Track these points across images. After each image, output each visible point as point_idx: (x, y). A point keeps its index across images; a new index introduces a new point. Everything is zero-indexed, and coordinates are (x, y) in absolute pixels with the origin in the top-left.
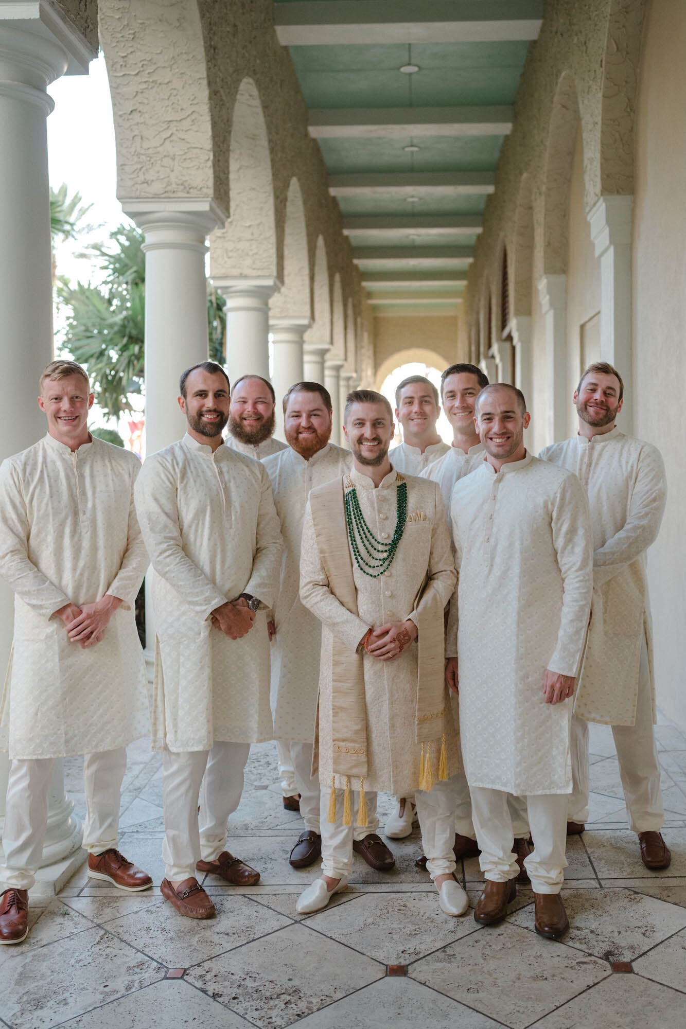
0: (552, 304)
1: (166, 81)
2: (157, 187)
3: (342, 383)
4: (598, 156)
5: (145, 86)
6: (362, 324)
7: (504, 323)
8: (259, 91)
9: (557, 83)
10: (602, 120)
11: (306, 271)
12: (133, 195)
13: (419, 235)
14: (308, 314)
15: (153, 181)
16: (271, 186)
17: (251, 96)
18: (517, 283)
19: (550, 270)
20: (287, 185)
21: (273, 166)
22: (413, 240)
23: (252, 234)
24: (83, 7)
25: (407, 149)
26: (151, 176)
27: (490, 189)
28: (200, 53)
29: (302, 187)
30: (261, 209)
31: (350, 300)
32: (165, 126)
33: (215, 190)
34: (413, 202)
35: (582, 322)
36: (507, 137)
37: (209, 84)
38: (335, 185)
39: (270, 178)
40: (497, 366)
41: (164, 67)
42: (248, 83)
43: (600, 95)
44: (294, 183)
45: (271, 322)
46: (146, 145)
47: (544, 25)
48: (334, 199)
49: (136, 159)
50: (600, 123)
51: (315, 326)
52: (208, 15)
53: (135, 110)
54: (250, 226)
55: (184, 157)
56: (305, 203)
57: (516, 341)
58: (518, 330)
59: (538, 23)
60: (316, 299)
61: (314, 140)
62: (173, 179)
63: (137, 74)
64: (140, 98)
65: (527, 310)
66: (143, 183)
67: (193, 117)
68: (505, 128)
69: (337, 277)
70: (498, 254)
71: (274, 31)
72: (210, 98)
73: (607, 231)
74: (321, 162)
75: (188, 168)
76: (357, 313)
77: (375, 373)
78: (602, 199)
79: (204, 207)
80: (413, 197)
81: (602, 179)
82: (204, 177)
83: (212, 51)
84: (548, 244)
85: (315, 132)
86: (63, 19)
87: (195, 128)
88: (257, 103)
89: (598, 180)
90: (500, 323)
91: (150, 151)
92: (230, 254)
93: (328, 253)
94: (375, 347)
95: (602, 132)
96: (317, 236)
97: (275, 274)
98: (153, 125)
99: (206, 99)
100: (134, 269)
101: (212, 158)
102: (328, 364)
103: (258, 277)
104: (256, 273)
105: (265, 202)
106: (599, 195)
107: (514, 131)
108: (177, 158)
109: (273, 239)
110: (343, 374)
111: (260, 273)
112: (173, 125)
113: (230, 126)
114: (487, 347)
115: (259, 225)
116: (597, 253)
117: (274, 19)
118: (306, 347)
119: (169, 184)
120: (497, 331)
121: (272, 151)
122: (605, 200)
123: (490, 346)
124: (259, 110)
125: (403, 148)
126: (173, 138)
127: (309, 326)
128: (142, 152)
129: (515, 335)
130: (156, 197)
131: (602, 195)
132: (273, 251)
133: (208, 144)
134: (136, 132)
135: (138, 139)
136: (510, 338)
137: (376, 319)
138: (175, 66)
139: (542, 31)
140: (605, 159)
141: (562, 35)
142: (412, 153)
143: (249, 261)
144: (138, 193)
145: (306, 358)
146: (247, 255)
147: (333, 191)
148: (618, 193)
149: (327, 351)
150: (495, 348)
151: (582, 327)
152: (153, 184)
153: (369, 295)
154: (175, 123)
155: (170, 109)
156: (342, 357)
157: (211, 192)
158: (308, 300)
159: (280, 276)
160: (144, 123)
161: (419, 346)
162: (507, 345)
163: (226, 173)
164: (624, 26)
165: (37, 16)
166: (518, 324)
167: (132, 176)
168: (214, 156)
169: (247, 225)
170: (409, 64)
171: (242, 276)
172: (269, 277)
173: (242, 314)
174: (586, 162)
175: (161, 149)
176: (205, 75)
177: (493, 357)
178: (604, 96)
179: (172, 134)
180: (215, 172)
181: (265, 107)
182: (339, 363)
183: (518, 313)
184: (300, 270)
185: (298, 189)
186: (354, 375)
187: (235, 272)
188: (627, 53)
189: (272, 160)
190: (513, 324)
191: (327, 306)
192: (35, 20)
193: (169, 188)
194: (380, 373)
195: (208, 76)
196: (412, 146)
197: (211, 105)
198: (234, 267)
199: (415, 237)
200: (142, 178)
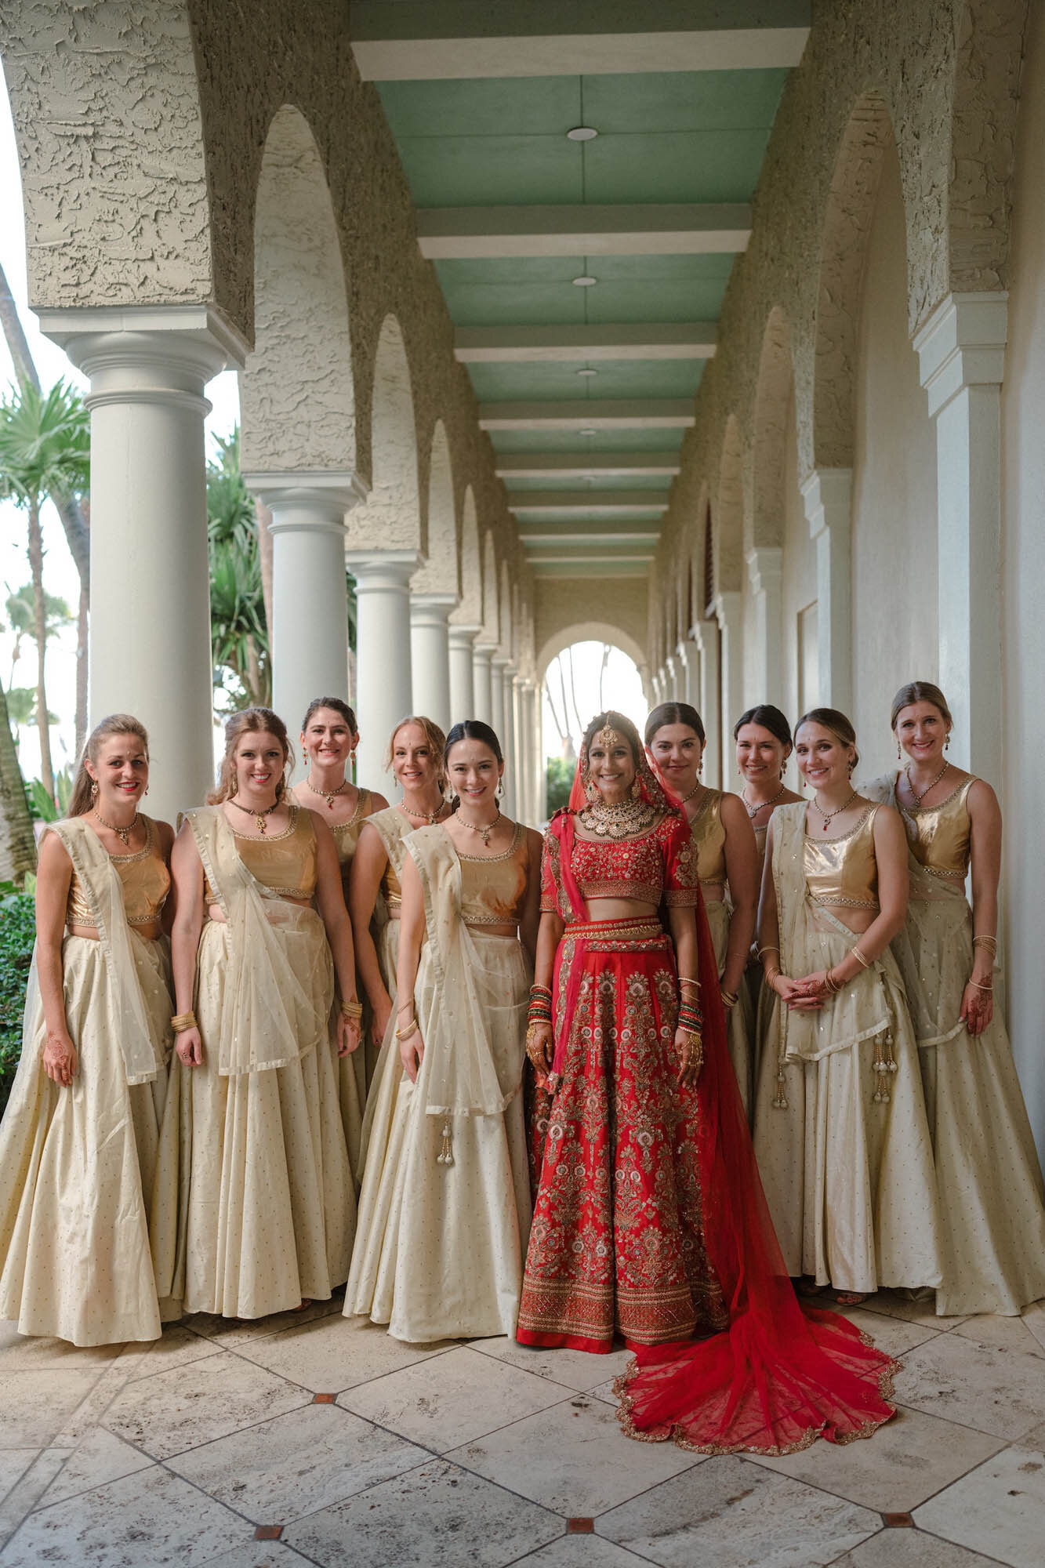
0: (764, 583)
1: (302, 335)
2: (288, 461)
3: (494, 672)
4: (811, 422)
5: (275, 341)
6: (520, 592)
7: (708, 599)
8: (401, 325)
9: (767, 317)
10: (816, 380)
11: (453, 536)
12: (261, 468)
13: (595, 477)
14: (455, 590)
15: (284, 452)
16: (414, 439)
17: (391, 332)
18: (722, 549)
19: (761, 542)
20: (431, 432)
21: (416, 413)
22: (589, 482)
23: (391, 497)
24: (243, 304)
25: (581, 373)
26: (282, 446)
27: (690, 422)
28: (342, 302)
29: (447, 429)
30: (402, 466)
31: (505, 563)
32: (299, 387)
33: (357, 461)
34: (588, 436)
35: (800, 609)
36: (709, 361)
37: (352, 339)
38: (485, 418)
39: (413, 429)
40: (699, 653)
41: (299, 320)
42: (392, 319)
43: (813, 351)
44: (440, 427)
45: (413, 601)
46: (276, 409)
47: (753, 237)
48: (485, 434)
49: (263, 425)
50: (813, 383)
51: (462, 604)
52: (350, 258)
53: (264, 369)
54: (387, 488)
55: (321, 424)
56: (451, 449)
57: (722, 624)
58: (724, 609)
59: (746, 234)
60: (464, 567)
61: (462, 365)
62: (308, 450)
63: (267, 328)
64: (269, 355)
65: (737, 584)
66: (272, 454)
67: (332, 377)
68: (707, 351)
69: (489, 536)
70: (701, 509)
71: (417, 244)
72: (352, 355)
73: (822, 508)
74: (469, 388)
75: (326, 436)
76: (514, 579)
77: (536, 657)
78: (815, 472)
79: (345, 482)
80: (588, 429)
81: (816, 450)
82: (345, 447)
83: (355, 299)
84: (759, 509)
85: (462, 355)
86: (227, 323)
87: (334, 389)
88: (399, 339)
89: (811, 450)
90: (702, 597)
91: (282, 417)
92: (362, 523)
93: (478, 507)
94: (536, 621)
95: (816, 395)
96: (465, 488)
97: (418, 547)
98: (285, 386)
99: (348, 356)
100: (217, 521)
101: (354, 424)
102: (478, 648)
103: (397, 551)
104: (394, 547)
105: (407, 458)
106: (812, 466)
107: (719, 355)
108: (313, 425)
109: (416, 504)
110: (495, 661)
111: (400, 546)
112: (307, 386)
113: (372, 380)
114: (686, 628)
115: (398, 486)
116: (813, 534)
117: (416, 229)
118: (452, 630)
119: (304, 455)
120: (699, 610)
121: (415, 394)
122: (818, 474)
123: (690, 626)
124: (401, 347)
125: (576, 372)
126: (309, 401)
127: (456, 606)
128: (273, 418)
129: (721, 615)
130: (289, 472)
131: (815, 467)
132: (416, 519)
133: (350, 409)
134: (264, 395)
135: (267, 403)
136: (714, 617)
137: (537, 582)
138: (312, 319)
139: (751, 244)
140: (819, 427)
141: (772, 260)
142: (587, 377)
143: (385, 531)
144: (266, 467)
145: (452, 643)
146: (385, 523)
147: (484, 425)
148: (835, 465)
149: (478, 633)
150: (697, 629)
151: (800, 616)
152: (286, 455)
153: (529, 551)
154: (310, 384)
155: (305, 366)
156: (496, 641)
157: (353, 464)
158: (455, 573)
159: (424, 550)
160: (274, 384)
161: (595, 620)
162: (712, 625)
163: (368, 438)
164: (839, 275)
165: (205, 326)
166: (724, 602)
167: (259, 446)
168: (357, 422)
169: (384, 486)
170: (584, 276)
171: (377, 551)
172: (412, 550)
173: (376, 597)
174: (799, 425)
175: (293, 414)
176: (347, 329)
177: (693, 639)
178: (818, 354)
179: (307, 397)
180: (358, 441)
181: (408, 342)
182: (492, 647)
183: (724, 588)
184: (444, 534)
185: (444, 433)
186: (510, 661)
187: (368, 545)
188: (843, 304)
189: (416, 406)
190: (718, 600)
191: (476, 575)
192: (202, 330)
193: (303, 461)
194: (543, 654)
195: (351, 330)
196: (588, 369)
197: (353, 361)
198: (366, 539)
199: (592, 479)
200: (271, 448)
